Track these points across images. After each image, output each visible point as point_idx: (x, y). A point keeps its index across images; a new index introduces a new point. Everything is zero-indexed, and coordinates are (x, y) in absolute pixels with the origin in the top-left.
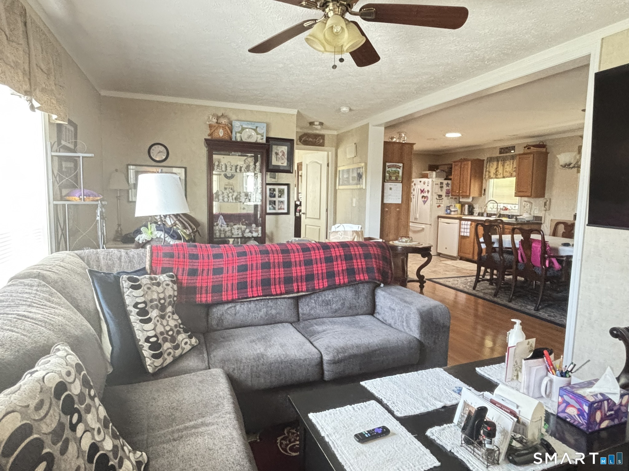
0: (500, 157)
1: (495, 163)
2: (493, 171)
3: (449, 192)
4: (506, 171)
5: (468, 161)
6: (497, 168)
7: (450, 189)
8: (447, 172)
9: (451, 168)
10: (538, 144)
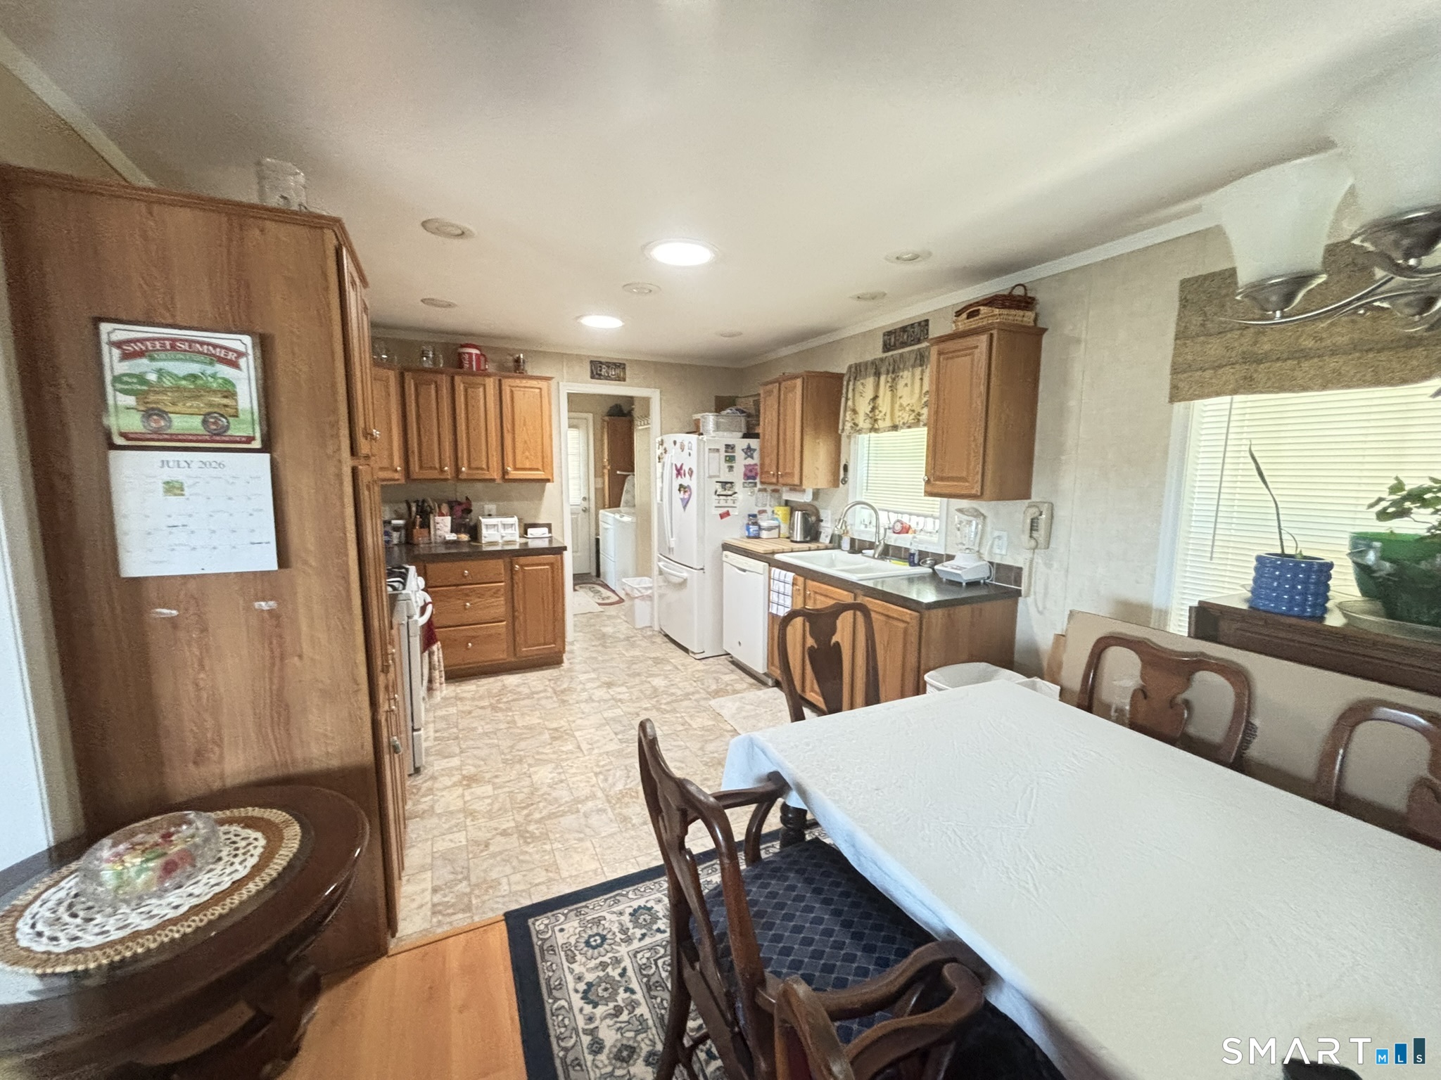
0: (882, 360)
1: (870, 381)
2: (864, 407)
3: (753, 474)
4: (901, 405)
5: (795, 377)
6: (875, 398)
7: (756, 465)
8: (749, 416)
9: (757, 403)
10: (1006, 293)
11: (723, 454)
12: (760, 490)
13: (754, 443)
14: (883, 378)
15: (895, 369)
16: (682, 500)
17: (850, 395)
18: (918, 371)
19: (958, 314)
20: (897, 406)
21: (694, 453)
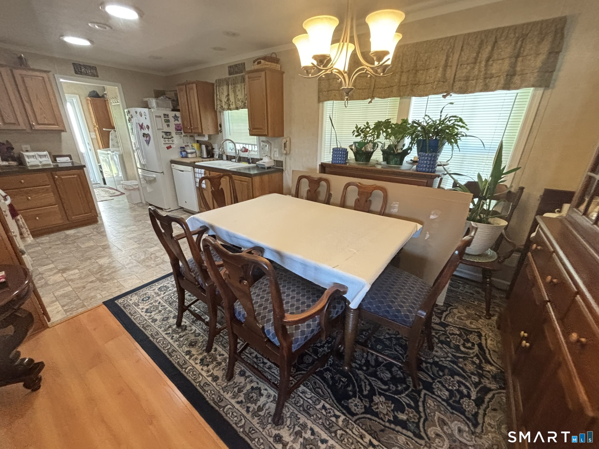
0: (229, 78)
3: (180, 128)
4: (238, 99)
5: (193, 83)
6: (228, 95)
7: (180, 124)
8: (173, 101)
9: (176, 95)
10: (269, 55)
11: (163, 119)
12: (184, 136)
13: (178, 114)
14: (230, 86)
15: (234, 83)
16: (146, 141)
17: (218, 93)
18: (243, 84)
19: (254, 62)
20: (237, 99)
21: (148, 117)
